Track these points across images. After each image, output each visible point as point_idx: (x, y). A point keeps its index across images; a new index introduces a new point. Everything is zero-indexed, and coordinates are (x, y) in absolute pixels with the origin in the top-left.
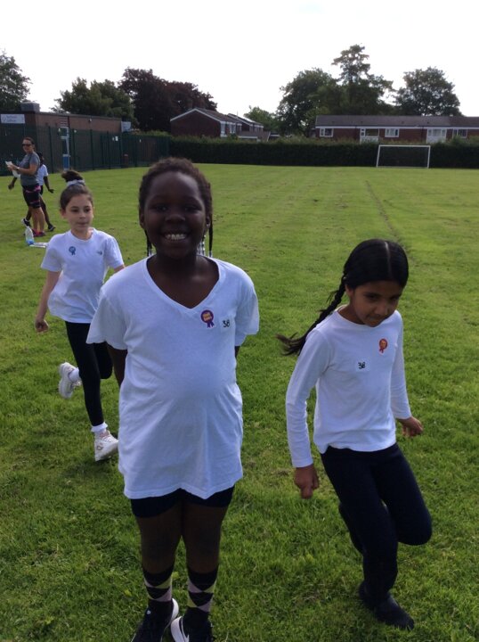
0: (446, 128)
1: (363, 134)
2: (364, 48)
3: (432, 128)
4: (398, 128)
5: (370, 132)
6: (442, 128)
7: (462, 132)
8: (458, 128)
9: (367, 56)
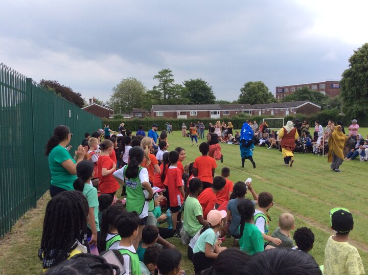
0: (219, 111)
1: (179, 114)
2: (171, 71)
3: (213, 111)
4: (196, 111)
5: (182, 113)
6: (218, 111)
7: (227, 112)
8: (225, 110)
9: (172, 75)
